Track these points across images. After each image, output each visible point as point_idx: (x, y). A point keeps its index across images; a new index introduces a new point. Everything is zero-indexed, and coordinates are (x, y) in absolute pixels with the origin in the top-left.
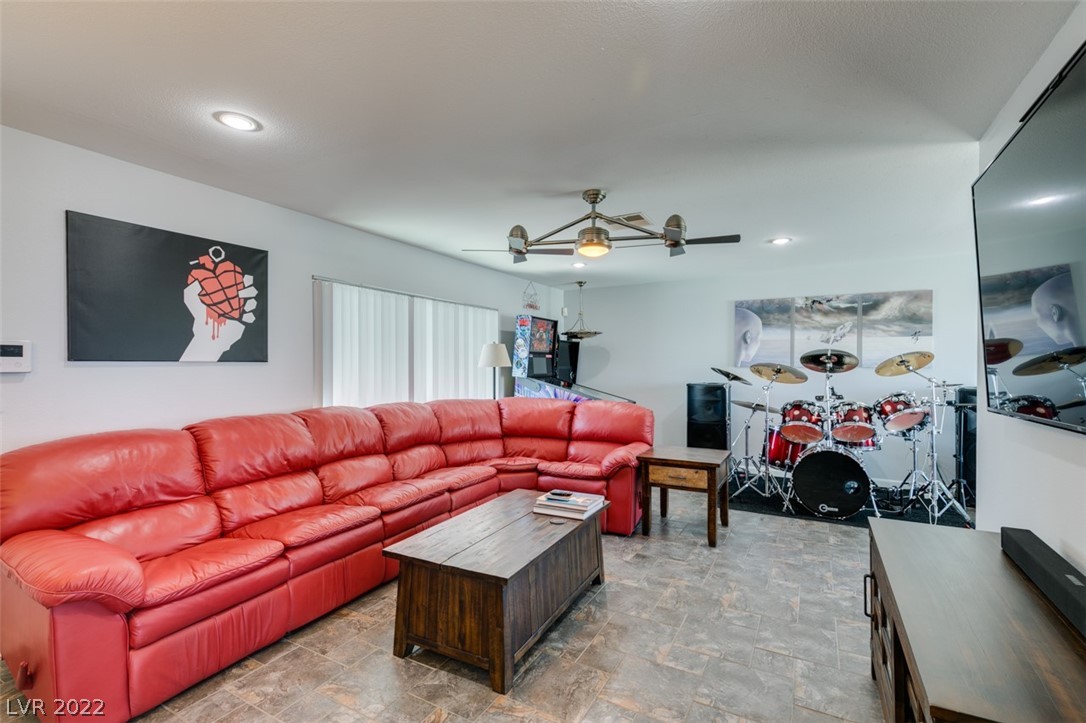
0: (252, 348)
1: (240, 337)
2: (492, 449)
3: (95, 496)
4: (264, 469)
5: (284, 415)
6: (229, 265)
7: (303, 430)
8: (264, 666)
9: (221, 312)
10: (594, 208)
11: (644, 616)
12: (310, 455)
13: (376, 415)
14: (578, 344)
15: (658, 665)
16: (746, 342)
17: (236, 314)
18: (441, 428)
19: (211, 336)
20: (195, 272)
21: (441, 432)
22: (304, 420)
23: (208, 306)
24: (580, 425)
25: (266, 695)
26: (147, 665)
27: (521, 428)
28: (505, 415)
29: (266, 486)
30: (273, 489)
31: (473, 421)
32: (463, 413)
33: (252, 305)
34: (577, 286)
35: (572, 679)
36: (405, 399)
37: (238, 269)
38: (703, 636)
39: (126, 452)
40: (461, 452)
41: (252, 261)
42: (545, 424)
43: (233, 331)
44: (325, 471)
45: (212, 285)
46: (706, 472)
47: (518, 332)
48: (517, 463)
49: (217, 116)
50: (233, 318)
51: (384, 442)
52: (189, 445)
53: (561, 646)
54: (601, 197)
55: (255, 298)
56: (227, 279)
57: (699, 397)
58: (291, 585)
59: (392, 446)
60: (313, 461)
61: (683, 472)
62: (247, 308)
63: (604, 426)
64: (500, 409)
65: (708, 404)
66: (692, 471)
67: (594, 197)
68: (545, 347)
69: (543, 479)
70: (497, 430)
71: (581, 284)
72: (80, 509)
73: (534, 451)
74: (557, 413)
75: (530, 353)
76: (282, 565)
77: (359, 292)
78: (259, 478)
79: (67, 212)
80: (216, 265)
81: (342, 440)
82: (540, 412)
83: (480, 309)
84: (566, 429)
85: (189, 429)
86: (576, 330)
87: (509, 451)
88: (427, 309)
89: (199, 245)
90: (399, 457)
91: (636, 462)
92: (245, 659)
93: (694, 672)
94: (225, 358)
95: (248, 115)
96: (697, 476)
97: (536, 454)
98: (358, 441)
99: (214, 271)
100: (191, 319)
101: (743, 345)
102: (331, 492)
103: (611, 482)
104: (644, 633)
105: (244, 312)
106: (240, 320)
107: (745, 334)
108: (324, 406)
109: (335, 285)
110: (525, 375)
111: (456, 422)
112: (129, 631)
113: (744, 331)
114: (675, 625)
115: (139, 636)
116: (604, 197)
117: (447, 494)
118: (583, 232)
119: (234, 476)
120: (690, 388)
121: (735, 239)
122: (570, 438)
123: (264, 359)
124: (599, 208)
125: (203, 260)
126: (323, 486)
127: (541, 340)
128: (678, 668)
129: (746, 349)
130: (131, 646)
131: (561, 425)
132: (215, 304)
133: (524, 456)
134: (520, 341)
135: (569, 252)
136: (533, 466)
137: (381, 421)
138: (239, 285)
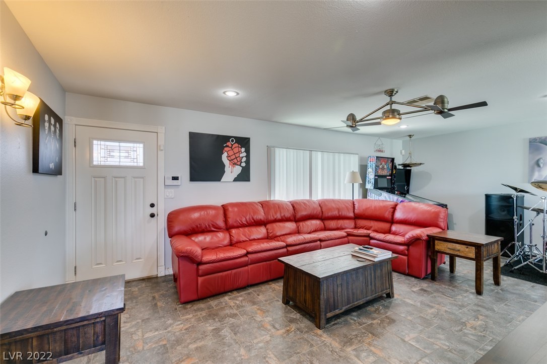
0: (244, 176)
1: (240, 172)
2: (349, 224)
3: (194, 226)
4: (245, 223)
5: (254, 203)
6: (236, 145)
7: (261, 209)
8: (238, 294)
9: (234, 162)
10: (391, 99)
11: (409, 318)
12: (262, 219)
13: (292, 204)
14: (411, 170)
15: (405, 341)
16: (539, 166)
17: (239, 163)
18: (322, 212)
19: (231, 172)
20: (226, 149)
21: (322, 214)
22: (262, 205)
23: (230, 161)
24: (399, 215)
25: (236, 304)
26: (203, 282)
27: (364, 214)
28: (356, 208)
29: (246, 229)
30: (249, 231)
31: (339, 210)
32: (334, 205)
33: (244, 159)
34: (408, 138)
35: (354, 334)
36: (307, 198)
37: (240, 146)
38: (442, 337)
39: (202, 213)
40: (332, 224)
41: (244, 142)
42: (377, 213)
43: (238, 170)
44: (269, 226)
45: (231, 153)
46: (474, 248)
47: (369, 165)
48: (358, 232)
49: (224, 93)
50: (238, 165)
51: (295, 216)
52: (221, 212)
53: (356, 319)
54: (395, 92)
55: (246, 157)
56: (236, 150)
57: (495, 203)
58: (250, 267)
59: (298, 219)
60: (263, 221)
61: (458, 246)
62: (243, 161)
63: (412, 216)
64: (354, 205)
65: (502, 208)
66: (464, 247)
67: (391, 93)
68: (386, 172)
69: (372, 241)
70: (352, 215)
71: (410, 136)
72: (190, 230)
73: (371, 227)
74: (385, 207)
75: (375, 176)
76: (245, 259)
77: (287, 151)
78: (243, 226)
79: (190, 132)
80: (232, 145)
81: (276, 214)
82: (375, 207)
83: (348, 155)
84: (390, 217)
85: (222, 206)
86: (407, 162)
87: (357, 226)
88: (318, 156)
89: (226, 139)
90: (301, 224)
91: (427, 237)
92: (233, 290)
93: (425, 351)
94: (236, 180)
95: (235, 90)
96: (467, 250)
97: (372, 229)
98: (283, 215)
99: (231, 148)
100: (224, 166)
101: (537, 168)
102: (271, 235)
103: (410, 247)
104: (404, 325)
105: (242, 162)
106: (240, 165)
107: (538, 161)
108: (272, 199)
109: (276, 149)
110: (372, 188)
111: (330, 209)
112: (198, 270)
113: (537, 159)
114: (427, 327)
115: (200, 272)
116: (397, 92)
117: (319, 242)
118: (384, 113)
119: (235, 224)
120: (488, 197)
121: (484, 104)
122: (392, 221)
123: (249, 181)
124: (394, 99)
125: (228, 144)
126: (268, 232)
127: (383, 168)
128: (416, 346)
129: (539, 171)
130: (198, 275)
131: (388, 215)
132: (232, 160)
133: (365, 229)
134: (370, 170)
135: (379, 123)
136: (368, 234)
137: (293, 207)
138: (240, 152)
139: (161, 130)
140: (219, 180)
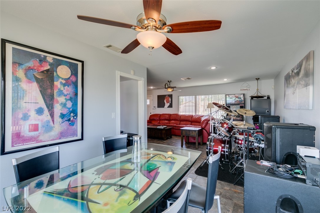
0: (171, 106)
12: (168, 119)
19: (167, 105)
20: (165, 99)
33: (170, 101)
37: (169, 97)
41: (171, 96)
43: (169, 104)
51: (180, 119)
52: (159, 116)
71: (257, 79)
79: (158, 95)
80: (167, 97)
89: (165, 96)
94: (168, 107)
98: (176, 118)
100: (165, 103)
109: (180, 96)
123: (172, 107)
132: (167, 102)
137: (181, 116)
138: (169, 99)
139: (152, 96)
140: (164, 107)
